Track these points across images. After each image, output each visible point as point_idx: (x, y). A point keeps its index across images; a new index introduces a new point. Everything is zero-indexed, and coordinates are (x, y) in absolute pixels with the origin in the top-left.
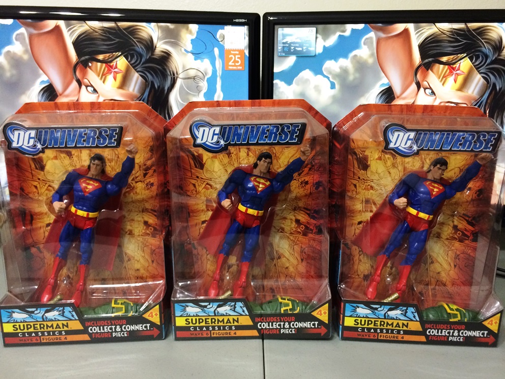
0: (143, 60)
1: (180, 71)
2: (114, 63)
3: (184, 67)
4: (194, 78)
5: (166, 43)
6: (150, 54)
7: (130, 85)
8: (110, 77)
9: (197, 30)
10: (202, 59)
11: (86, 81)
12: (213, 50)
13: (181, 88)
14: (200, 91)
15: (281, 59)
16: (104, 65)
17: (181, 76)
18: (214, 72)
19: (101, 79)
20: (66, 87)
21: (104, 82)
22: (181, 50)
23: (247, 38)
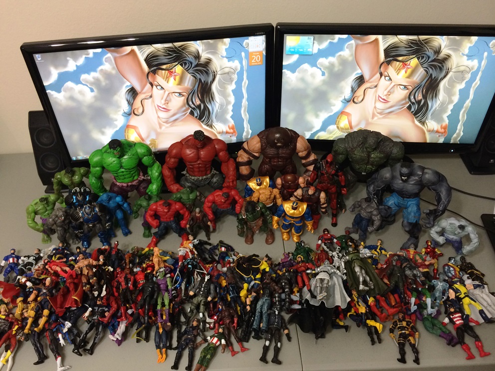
0: (193, 66)
1: (218, 69)
2: (173, 70)
3: (221, 67)
4: (228, 73)
5: (208, 53)
6: (197, 62)
7: (185, 82)
8: (172, 79)
9: (229, 42)
10: (233, 61)
11: (156, 83)
12: (241, 54)
13: (219, 80)
14: (232, 81)
15: (289, 56)
16: (167, 71)
17: (219, 73)
18: (242, 67)
19: (166, 80)
20: (143, 88)
21: (167, 82)
22: (219, 57)
23: (265, 44)
